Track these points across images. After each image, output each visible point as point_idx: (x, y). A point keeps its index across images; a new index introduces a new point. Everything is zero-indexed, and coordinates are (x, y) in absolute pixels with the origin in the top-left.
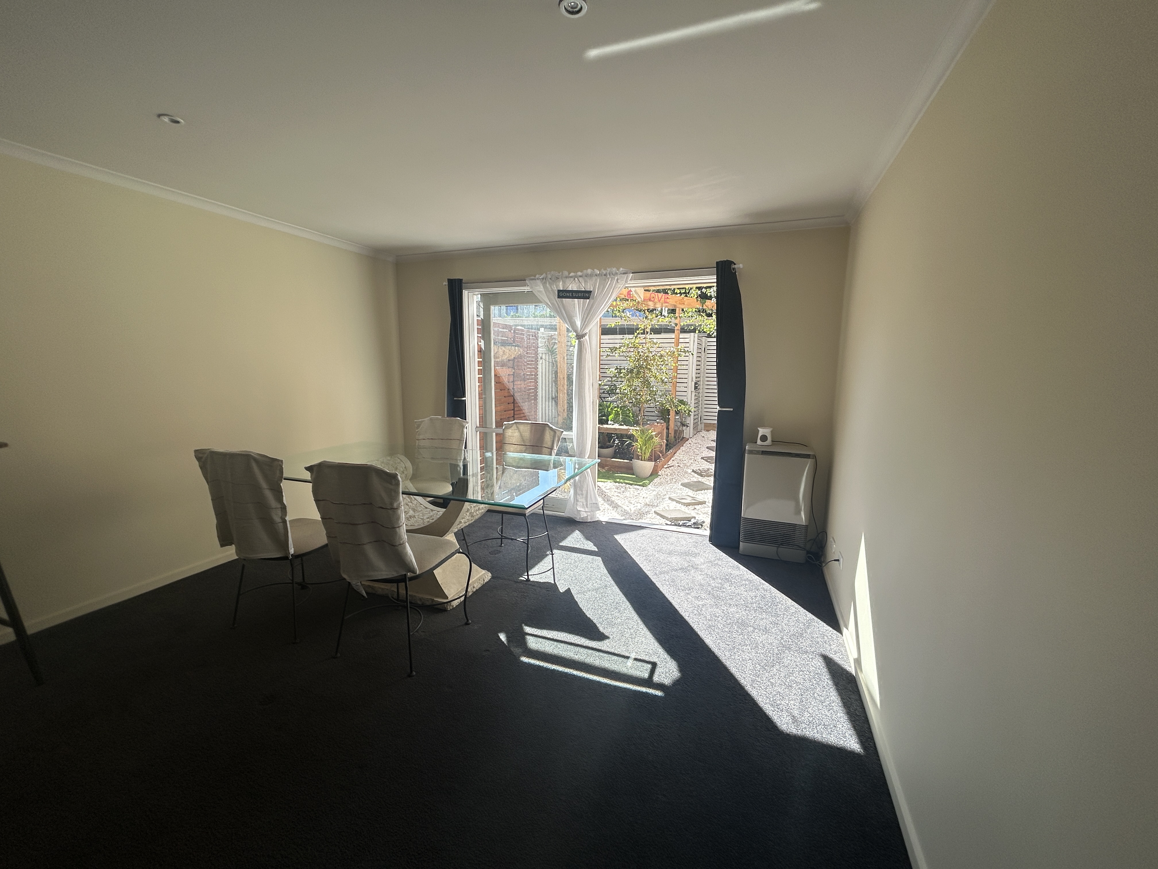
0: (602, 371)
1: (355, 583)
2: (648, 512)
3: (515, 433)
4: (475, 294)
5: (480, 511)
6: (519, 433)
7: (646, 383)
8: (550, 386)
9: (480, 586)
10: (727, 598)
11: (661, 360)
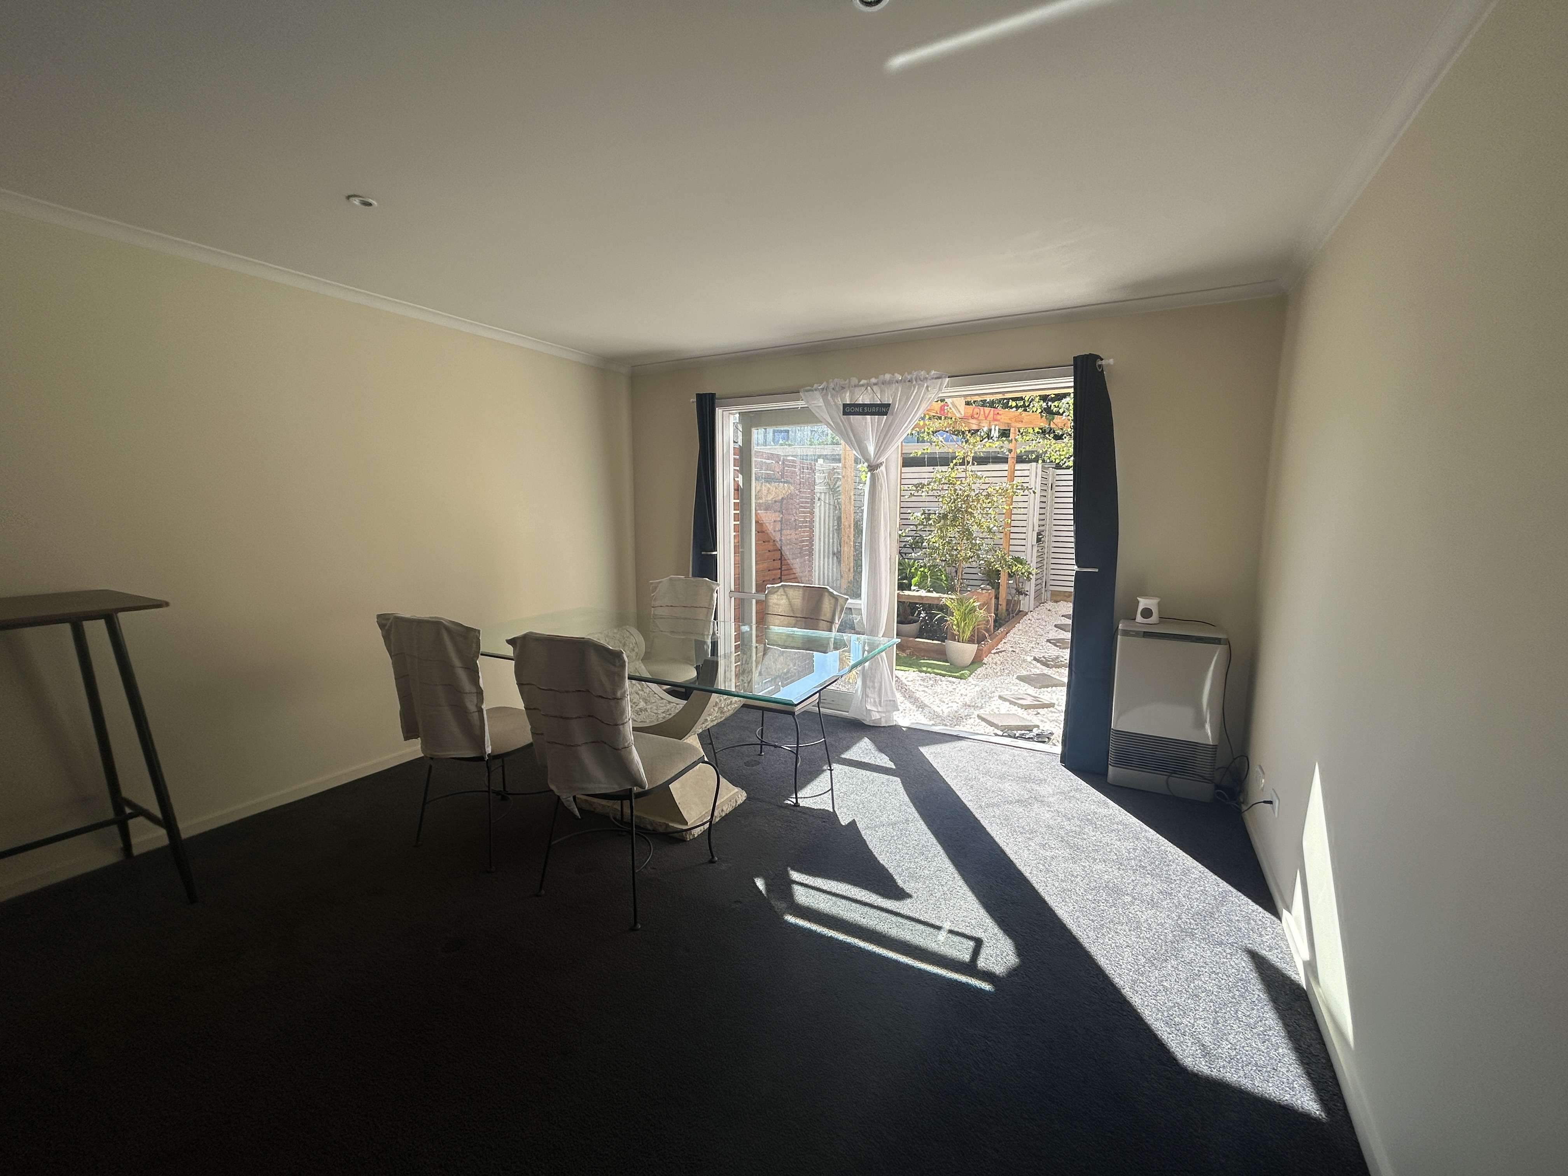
0: (904, 516)
1: (567, 798)
2: (968, 716)
3: (782, 599)
4: (731, 413)
5: (733, 706)
6: (787, 601)
7: (967, 533)
8: (831, 535)
9: (730, 809)
10: (1090, 848)
11: (988, 501)
